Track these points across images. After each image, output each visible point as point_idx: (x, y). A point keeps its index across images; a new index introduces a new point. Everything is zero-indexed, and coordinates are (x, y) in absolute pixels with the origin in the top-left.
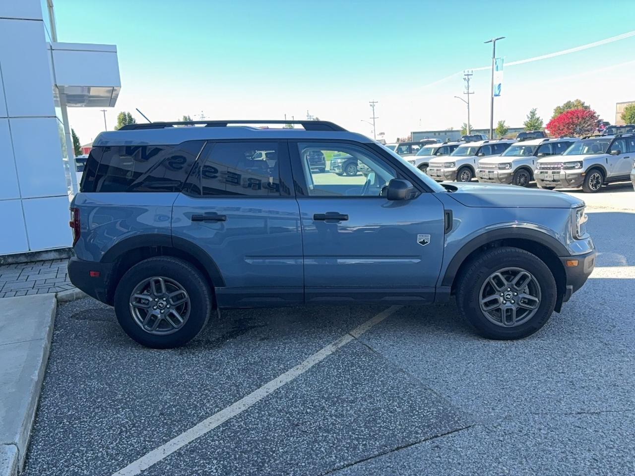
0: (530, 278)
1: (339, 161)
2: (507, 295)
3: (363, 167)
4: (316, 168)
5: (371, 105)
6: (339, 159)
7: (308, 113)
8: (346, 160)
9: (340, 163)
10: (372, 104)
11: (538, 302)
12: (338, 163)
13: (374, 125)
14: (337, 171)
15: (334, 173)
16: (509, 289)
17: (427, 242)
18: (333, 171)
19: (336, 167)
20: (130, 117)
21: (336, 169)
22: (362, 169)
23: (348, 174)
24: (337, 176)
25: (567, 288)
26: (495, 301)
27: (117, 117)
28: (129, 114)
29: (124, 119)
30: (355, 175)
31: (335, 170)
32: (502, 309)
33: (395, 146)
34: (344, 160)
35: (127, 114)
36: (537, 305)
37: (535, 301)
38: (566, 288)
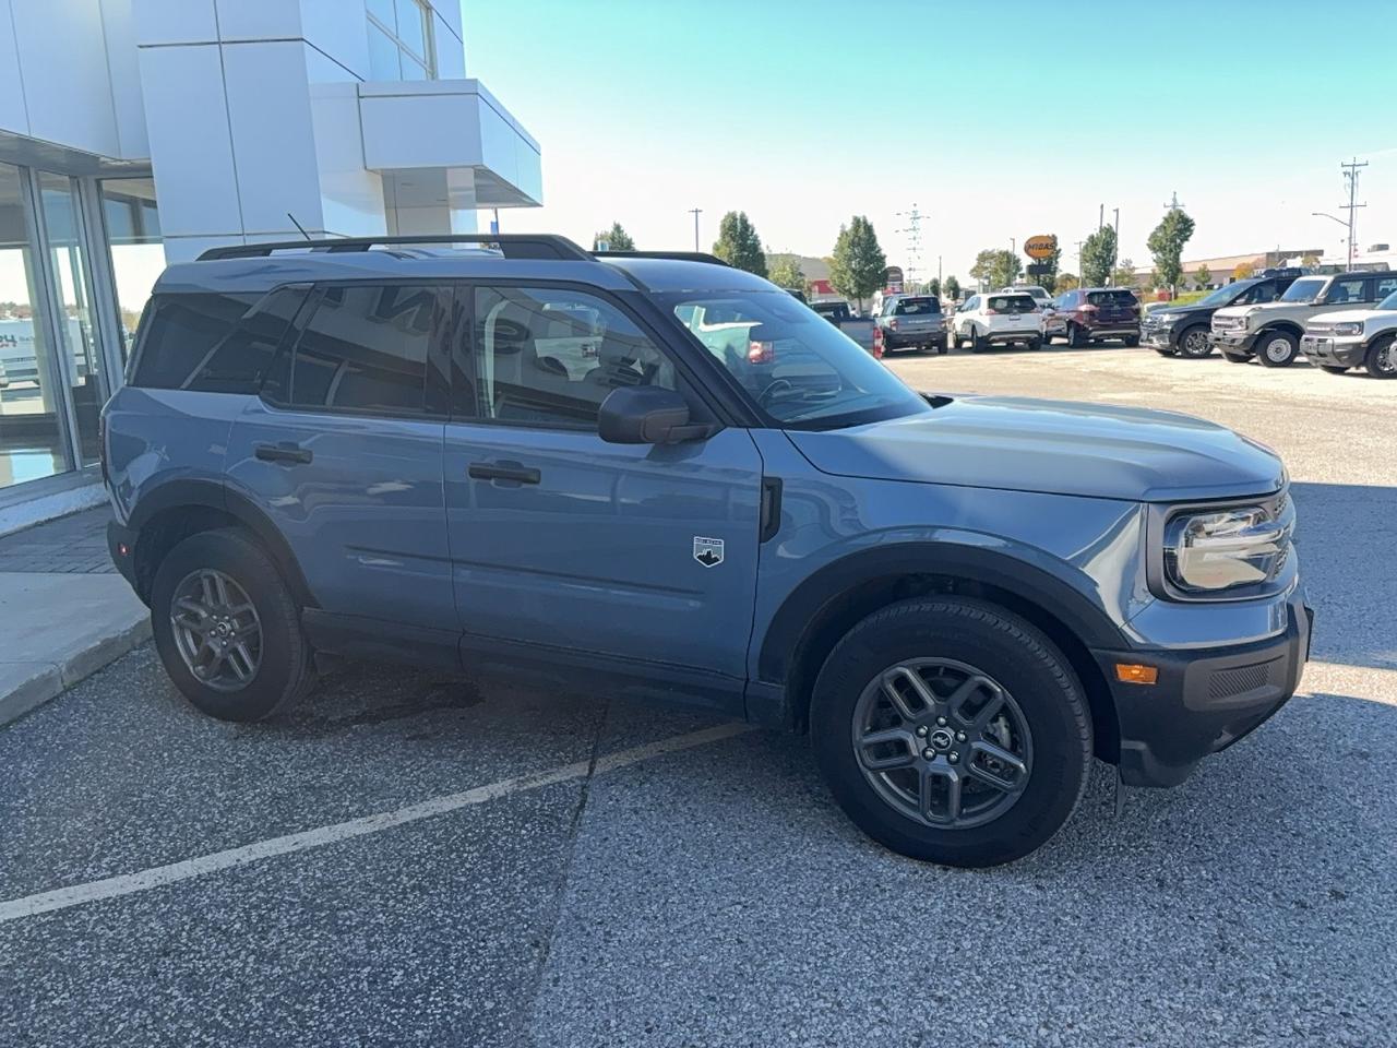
0: (1000, 697)
1: (1167, 318)
2: (935, 736)
3: (1221, 336)
4: (1114, 336)
5: (1345, 173)
6: (1165, 313)
7: (1175, 200)
8: (1183, 316)
9: (1168, 323)
10: (1350, 169)
11: (1024, 771)
12: (1164, 324)
13: (1351, 225)
14: (1156, 343)
15: (1151, 348)
16: (942, 720)
17: (716, 560)
18: (1148, 344)
19: (1155, 333)
20: (744, 221)
21: (1154, 339)
22: (1219, 340)
23: (1188, 352)
24: (1159, 355)
25: (1123, 747)
26: (902, 746)
27: (720, 224)
28: (743, 215)
29: (733, 227)
30: (1207, 355)
31: (1151, 341)
32: (921, 772)
33: (1324, 282)
34: (1177, 318)
35: (738, 217)
36: (1019, 781)
37: (1017, 768)
38: (1119, 745)
